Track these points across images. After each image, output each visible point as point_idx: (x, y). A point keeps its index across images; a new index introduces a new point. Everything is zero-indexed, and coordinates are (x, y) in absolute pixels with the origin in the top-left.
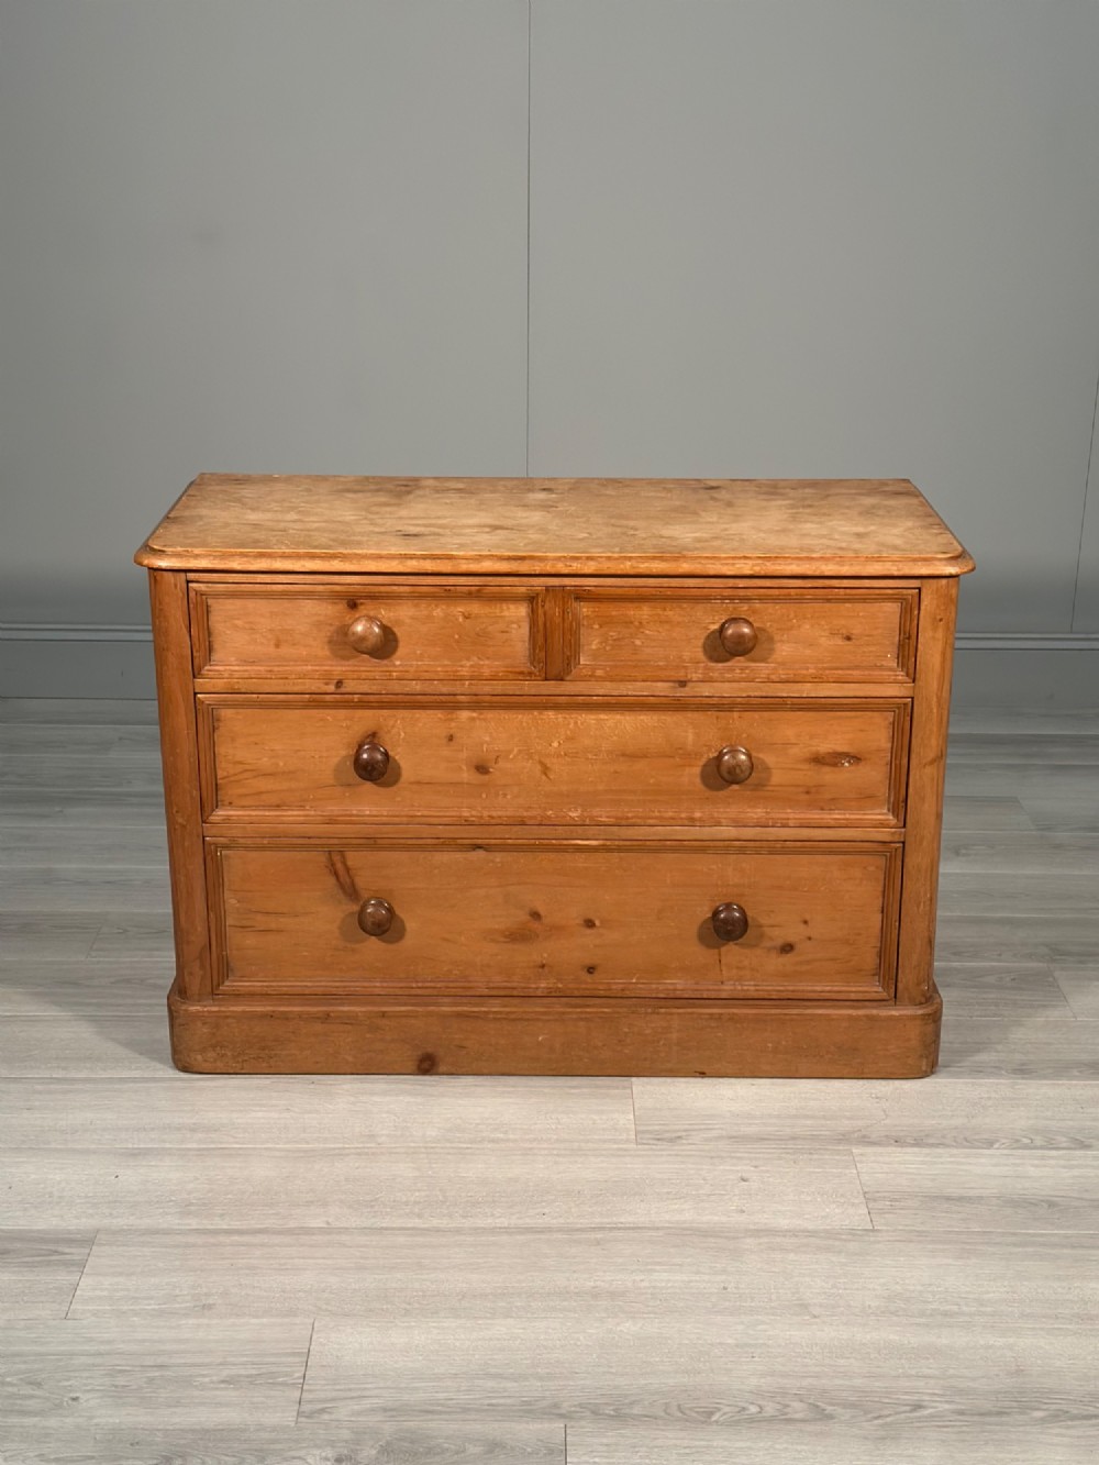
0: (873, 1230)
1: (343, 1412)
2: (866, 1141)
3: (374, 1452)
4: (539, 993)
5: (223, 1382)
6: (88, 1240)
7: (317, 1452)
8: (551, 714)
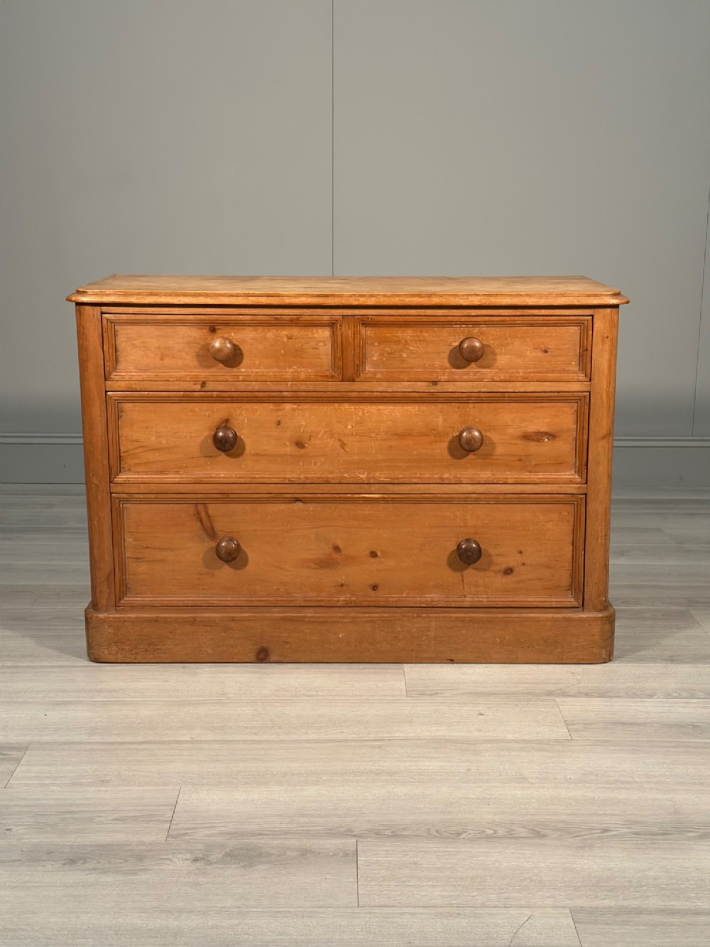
0: (572, 740)
1: (200, 835)
2: (565, 695)
3: (220, 856)
4: (339, 604)
6: (24, 748)
7: (180, 856)
8: (346, 405)
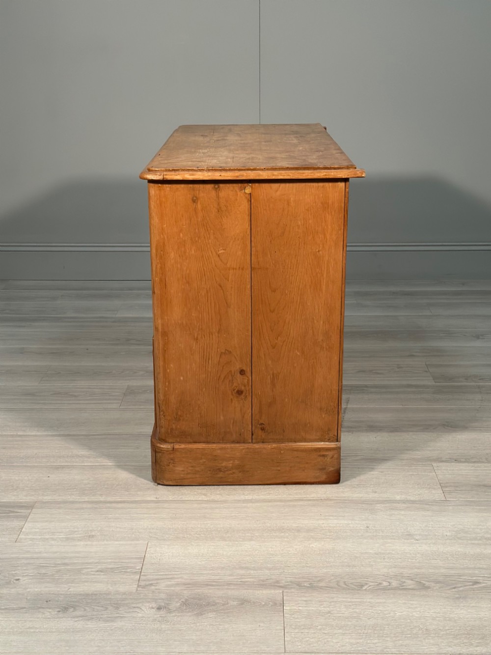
0: (446, 501)
1: (162, 585)
2: (439, 460)
3: (179, 604)
5: (98, 571)
6: (31, 506)
7: (148, 604)
